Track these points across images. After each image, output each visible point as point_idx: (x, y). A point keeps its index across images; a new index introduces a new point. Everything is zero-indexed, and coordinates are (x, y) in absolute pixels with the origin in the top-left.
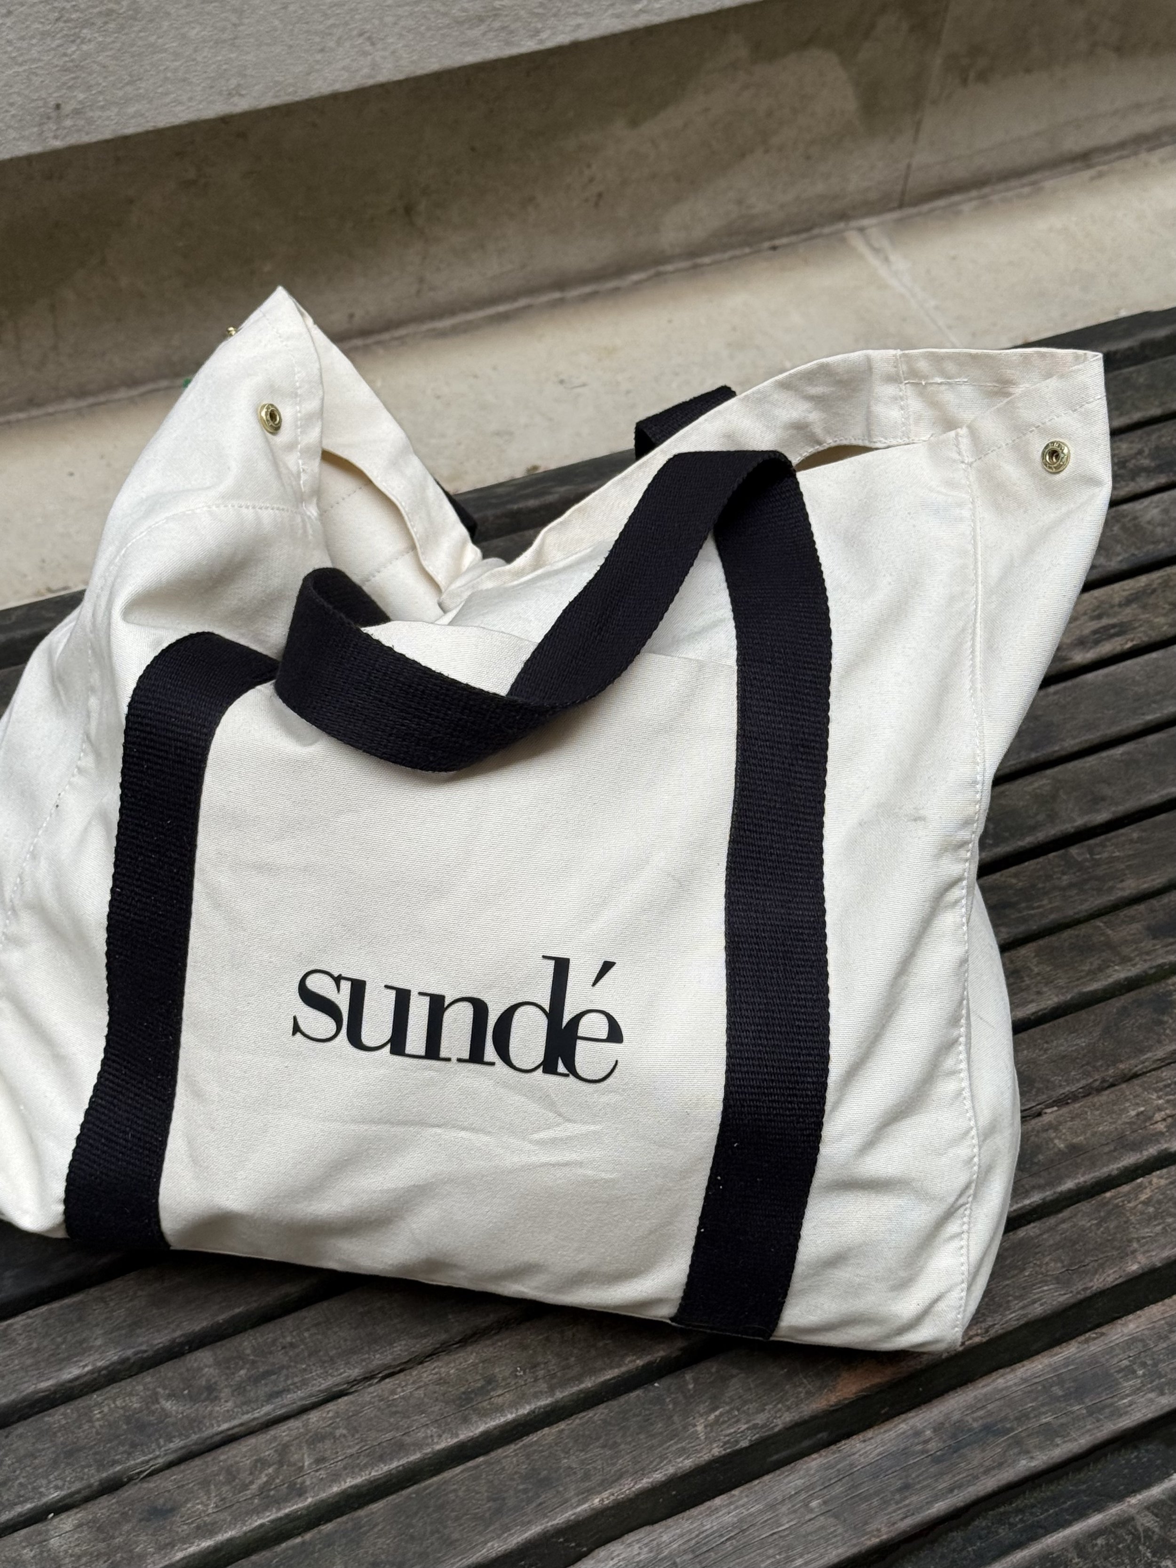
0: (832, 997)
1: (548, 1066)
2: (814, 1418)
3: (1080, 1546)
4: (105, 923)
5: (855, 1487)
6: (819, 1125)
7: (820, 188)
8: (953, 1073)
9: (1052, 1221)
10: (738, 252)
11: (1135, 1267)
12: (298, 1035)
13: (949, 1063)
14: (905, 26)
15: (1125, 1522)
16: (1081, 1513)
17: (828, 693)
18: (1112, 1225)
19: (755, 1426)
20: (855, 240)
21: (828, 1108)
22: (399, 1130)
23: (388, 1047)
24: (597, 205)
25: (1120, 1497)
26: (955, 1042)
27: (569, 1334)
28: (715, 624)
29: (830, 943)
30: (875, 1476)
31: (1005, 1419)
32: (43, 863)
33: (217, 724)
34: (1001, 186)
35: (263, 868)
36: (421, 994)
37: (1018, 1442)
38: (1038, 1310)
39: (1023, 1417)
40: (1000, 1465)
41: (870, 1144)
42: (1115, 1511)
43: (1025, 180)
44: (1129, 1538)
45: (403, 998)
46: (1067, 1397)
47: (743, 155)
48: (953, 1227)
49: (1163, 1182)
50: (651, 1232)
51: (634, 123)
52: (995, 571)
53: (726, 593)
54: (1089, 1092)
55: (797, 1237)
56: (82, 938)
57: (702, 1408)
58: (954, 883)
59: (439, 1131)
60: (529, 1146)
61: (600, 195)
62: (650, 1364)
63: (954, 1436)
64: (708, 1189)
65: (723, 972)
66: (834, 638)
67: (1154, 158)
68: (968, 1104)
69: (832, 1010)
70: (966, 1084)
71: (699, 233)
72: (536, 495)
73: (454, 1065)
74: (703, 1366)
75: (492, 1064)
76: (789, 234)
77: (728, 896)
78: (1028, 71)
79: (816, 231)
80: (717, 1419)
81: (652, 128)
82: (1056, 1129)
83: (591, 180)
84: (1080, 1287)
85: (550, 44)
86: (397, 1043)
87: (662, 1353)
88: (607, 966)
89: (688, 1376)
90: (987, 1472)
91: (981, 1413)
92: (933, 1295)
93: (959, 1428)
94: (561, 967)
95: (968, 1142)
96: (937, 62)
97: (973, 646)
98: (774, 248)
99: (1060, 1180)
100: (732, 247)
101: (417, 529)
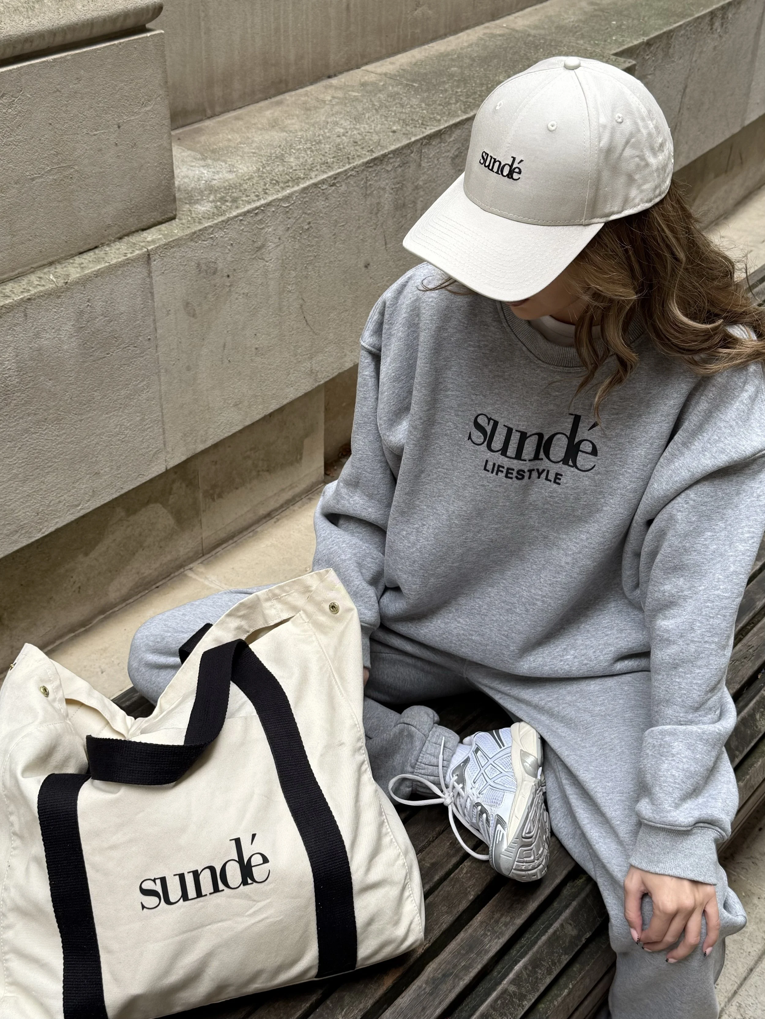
0: (336, 819)
1: (245, 883)
2: (380, 998)
3: (493, 1006)
4: (50, 899)
5: (405, 1016)
6: (349, 868)
7: (169, 557)
8: (387, 834)
9: (436, 892)
10: (143, 594)
11: (472, 897)
12: (145, 909)
13: (384, 830)
14: (184, 485)
15: (505, 991)
16: (488, 994)
17: (292, 714)
18: (458, 886)
19: (360, 1010)
20: (190, 574)
21: (349, 860)
22: (194, 933)
23: (182, 899)
24: (79, 592)
25: (500, 983)
26: (383, 822)
27: (276, 1006)
28: (244, 704)
29: (327, 800)
30: (411, 1009)
31: (449, 969)
32: (13, 890)
33: (77, 800)
34: (241, 536)
35: (113, 847)
36: (189, 872)
37: (457, 976)
38: (445, 926)
39: (455, 966)
40: (454, 987)
41: (368, 869)
42: (500, 989)
43: (249, 531)
44: (508, 997)
45: (182, 877)
46: (467, 953)
47: (134, 554)
48: (406, 894)
49: (469, 864)
50: (300, 938)
51: (86, 554)
52: (331, 653)
53: (242, 693)
54: (429, 843)
55: (354, 917)
56: (41, 911)
57: (338, 1012)
58: (363, 763)
59: (210, 927)
60: (247, 919)
61: (79, 588)
62: (311, 1005)
63: (433, 983)
64: (317, 910)
65: (295, 824)
66: (287, 694)
67: (296, 507)
68: (395, 844)
69: (338, 823)
70: (392, 837)
71: (124, 591)
72: (128, 700)
73: (209, 897)
74: (332, 997)
75: (223, 890)
76: (161, 580)
77: (286, 797)
78: (237, 488)
79: (172, 575)
80: (345, 1013)
81: (93, 554)
82: (424, 860)
83: (74, 583)
84: (456, 912)
85: (46, 533)
86: (185, 896)
87: (315, 998)
88: (254, 836)
89: (328, 1002)
90: (450, 991)
91: (440, 971)
92: (409, 923)
93: (434, 980)
94: (238, 841)
95: (401, 858)
96: (200, 496)
97: (335, 680)
98: (157, 587)
99: (432, 877)
100: (140, 592)
101: (107, 716)
